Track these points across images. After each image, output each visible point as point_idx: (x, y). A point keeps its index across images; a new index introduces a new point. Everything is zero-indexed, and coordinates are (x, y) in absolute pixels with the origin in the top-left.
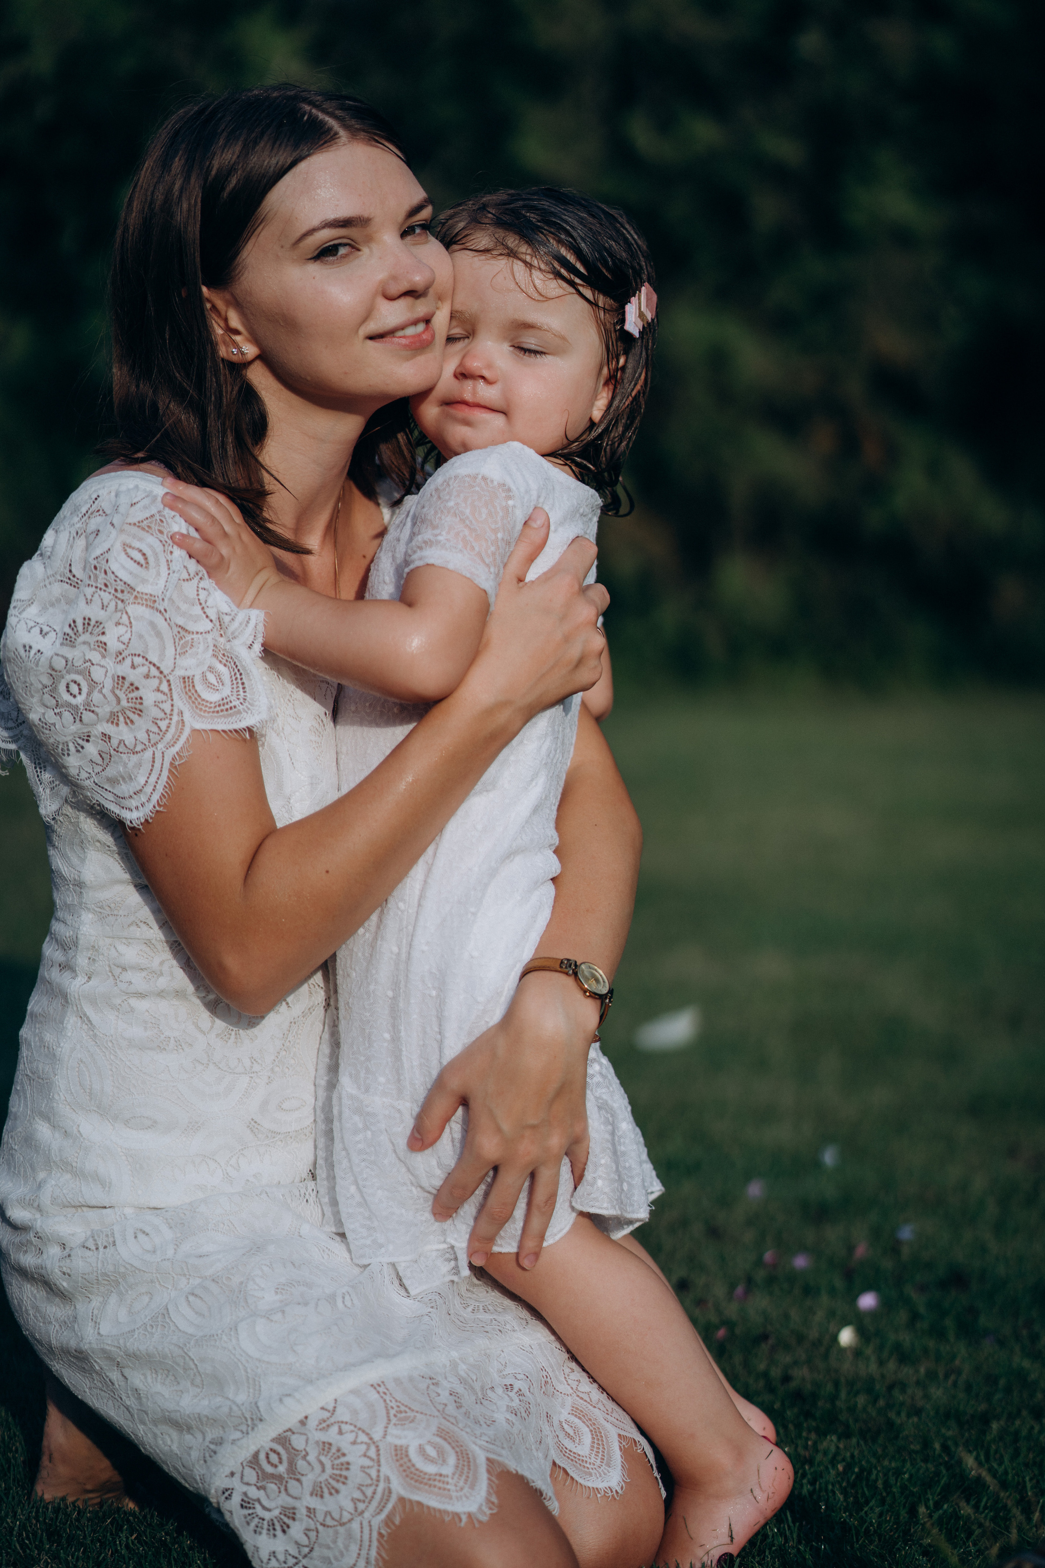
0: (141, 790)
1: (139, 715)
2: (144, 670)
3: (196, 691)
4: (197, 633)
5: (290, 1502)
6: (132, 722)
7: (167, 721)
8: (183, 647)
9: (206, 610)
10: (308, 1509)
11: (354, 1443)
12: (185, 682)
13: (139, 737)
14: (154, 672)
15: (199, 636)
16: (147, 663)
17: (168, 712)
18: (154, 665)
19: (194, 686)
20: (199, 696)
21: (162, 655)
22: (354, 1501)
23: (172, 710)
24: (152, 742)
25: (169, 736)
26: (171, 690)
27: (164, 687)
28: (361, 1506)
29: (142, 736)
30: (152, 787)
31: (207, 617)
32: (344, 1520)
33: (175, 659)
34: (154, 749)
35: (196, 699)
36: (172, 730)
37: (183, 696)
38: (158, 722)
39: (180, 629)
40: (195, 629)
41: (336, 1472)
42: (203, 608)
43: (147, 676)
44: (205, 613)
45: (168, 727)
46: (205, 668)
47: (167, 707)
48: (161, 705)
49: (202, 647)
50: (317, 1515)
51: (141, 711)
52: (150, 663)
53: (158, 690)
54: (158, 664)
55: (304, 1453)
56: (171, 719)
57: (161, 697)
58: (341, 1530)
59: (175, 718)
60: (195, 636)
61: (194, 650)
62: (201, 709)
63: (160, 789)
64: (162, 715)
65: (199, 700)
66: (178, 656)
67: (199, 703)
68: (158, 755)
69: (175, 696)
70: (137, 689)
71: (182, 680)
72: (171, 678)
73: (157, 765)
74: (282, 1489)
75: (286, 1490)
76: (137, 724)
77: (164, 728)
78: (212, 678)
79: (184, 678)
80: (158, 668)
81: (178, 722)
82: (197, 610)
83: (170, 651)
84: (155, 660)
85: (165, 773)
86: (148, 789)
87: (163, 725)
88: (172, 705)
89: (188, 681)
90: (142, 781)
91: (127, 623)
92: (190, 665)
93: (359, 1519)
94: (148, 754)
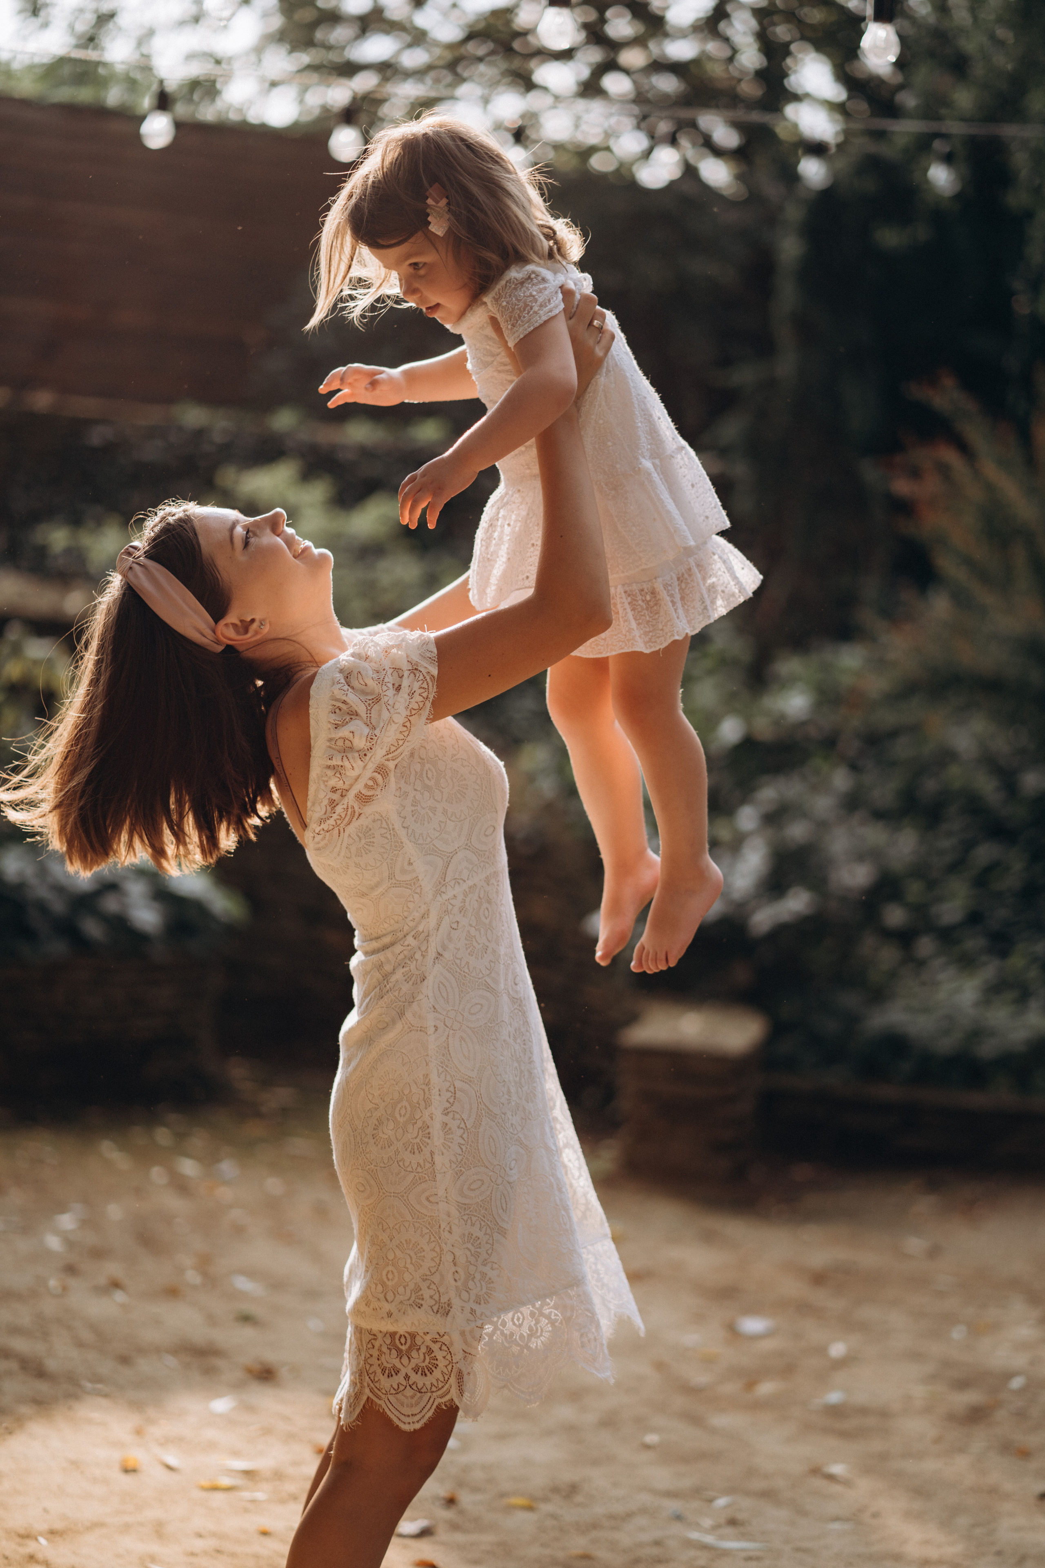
5: (399, 1365)
10: (407, 1375)
11: (444, 1357)
22: (432, 1384)
28: (434, 1389)
32: (422, 1391)
41: (430, 1365)
50: (410, 1380)
55: (418, 1347)
58: (419, 1395)
74: (399, 1357)
75: (401, 1358)
93: (429, 1394)
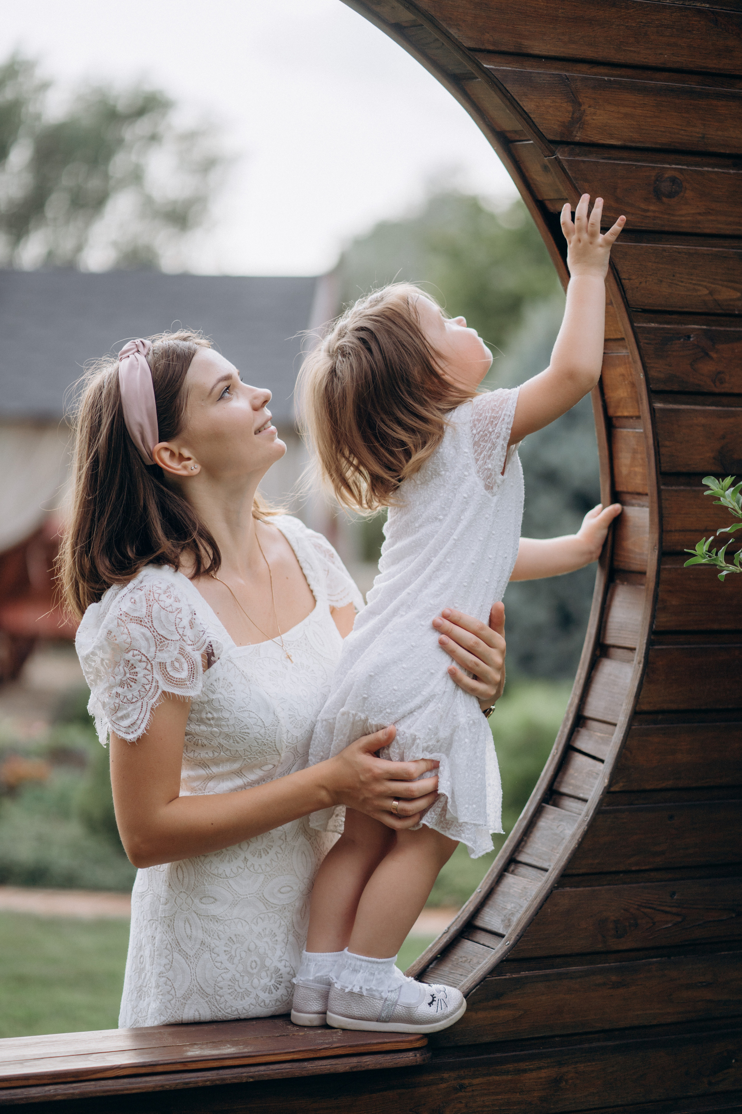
0: (135, 723)
1: (135, 683)
2: (139, 657)
3: (167, 671)
4: (171, 640)
6: (131, 686)
7: (150, 685)
8: (162, 646)
9: (178, 629)
12: (160, 665)
13: (135, 694)
14: (144, 659)
15: (172, 642)
16: (141, 654)
17: (150, 681)
18: (144, 655)
19: (166, 668)
20: (169, 674)
21: (148, 651)
23: (153, 680)
24: (141, 697)
25: (150, 694)
26: (152, 669)
27: (149, 667)
29: (136, 693)
30: (141, 721)
31: (178, 632)
33: (156, 652)
34: (142, 700)
35: (166, 675)
36: (152, 690)
37: (160, 672)
38: (145, 686)
39: (161, 637)
40: (170, 639)
42: (176, 628)
43: (140, 661)
44: (177, 630)
45: (150, 689)
46: (173, 659)
47: (150, 678)
48: (147, 677)
49: (172, 648)
51: (136, 680)
52: (142, 654)
53: (146, 669)
54: (146, 655)
56: (152, 685)
57: (146, 672)
59: (154, 684)
60: (170, 641)
61: (168, 649)
62: (168, 681)
63: (145, 722)
64: (147, 682)
65: (168, 676)
66: (157, 651)
67: (168, 678)
68: (145, 704)
69: (155, 672)
70: (135, 668)
71: (159, 664)
72: (153, 662)
73: (144, 709)
76: (133, 687)
77: (148, 689)
78: (177, 665)
79: (160, 663)
80: (146, 657)
81: (155, 686)
82: (173, 628)
83: (153, 649)
84: (144, 653)
85: (148, 714)
86: (139, 722)
87: (147, 687)
88: (153, 677)
89: (162, 665)
90: (135, 717)
91: (127, 632)
92: (164, 656)
94: (139, 704)
